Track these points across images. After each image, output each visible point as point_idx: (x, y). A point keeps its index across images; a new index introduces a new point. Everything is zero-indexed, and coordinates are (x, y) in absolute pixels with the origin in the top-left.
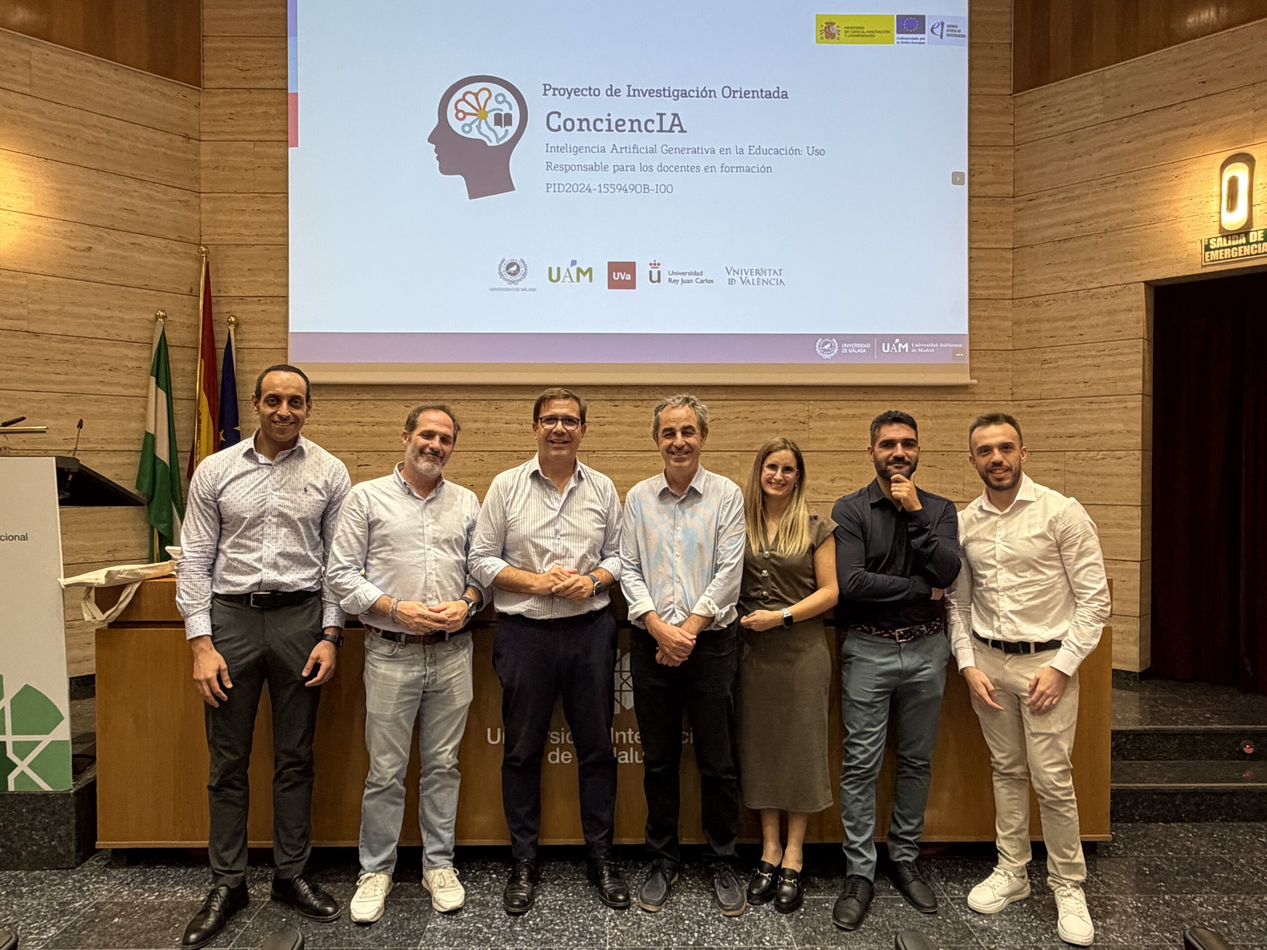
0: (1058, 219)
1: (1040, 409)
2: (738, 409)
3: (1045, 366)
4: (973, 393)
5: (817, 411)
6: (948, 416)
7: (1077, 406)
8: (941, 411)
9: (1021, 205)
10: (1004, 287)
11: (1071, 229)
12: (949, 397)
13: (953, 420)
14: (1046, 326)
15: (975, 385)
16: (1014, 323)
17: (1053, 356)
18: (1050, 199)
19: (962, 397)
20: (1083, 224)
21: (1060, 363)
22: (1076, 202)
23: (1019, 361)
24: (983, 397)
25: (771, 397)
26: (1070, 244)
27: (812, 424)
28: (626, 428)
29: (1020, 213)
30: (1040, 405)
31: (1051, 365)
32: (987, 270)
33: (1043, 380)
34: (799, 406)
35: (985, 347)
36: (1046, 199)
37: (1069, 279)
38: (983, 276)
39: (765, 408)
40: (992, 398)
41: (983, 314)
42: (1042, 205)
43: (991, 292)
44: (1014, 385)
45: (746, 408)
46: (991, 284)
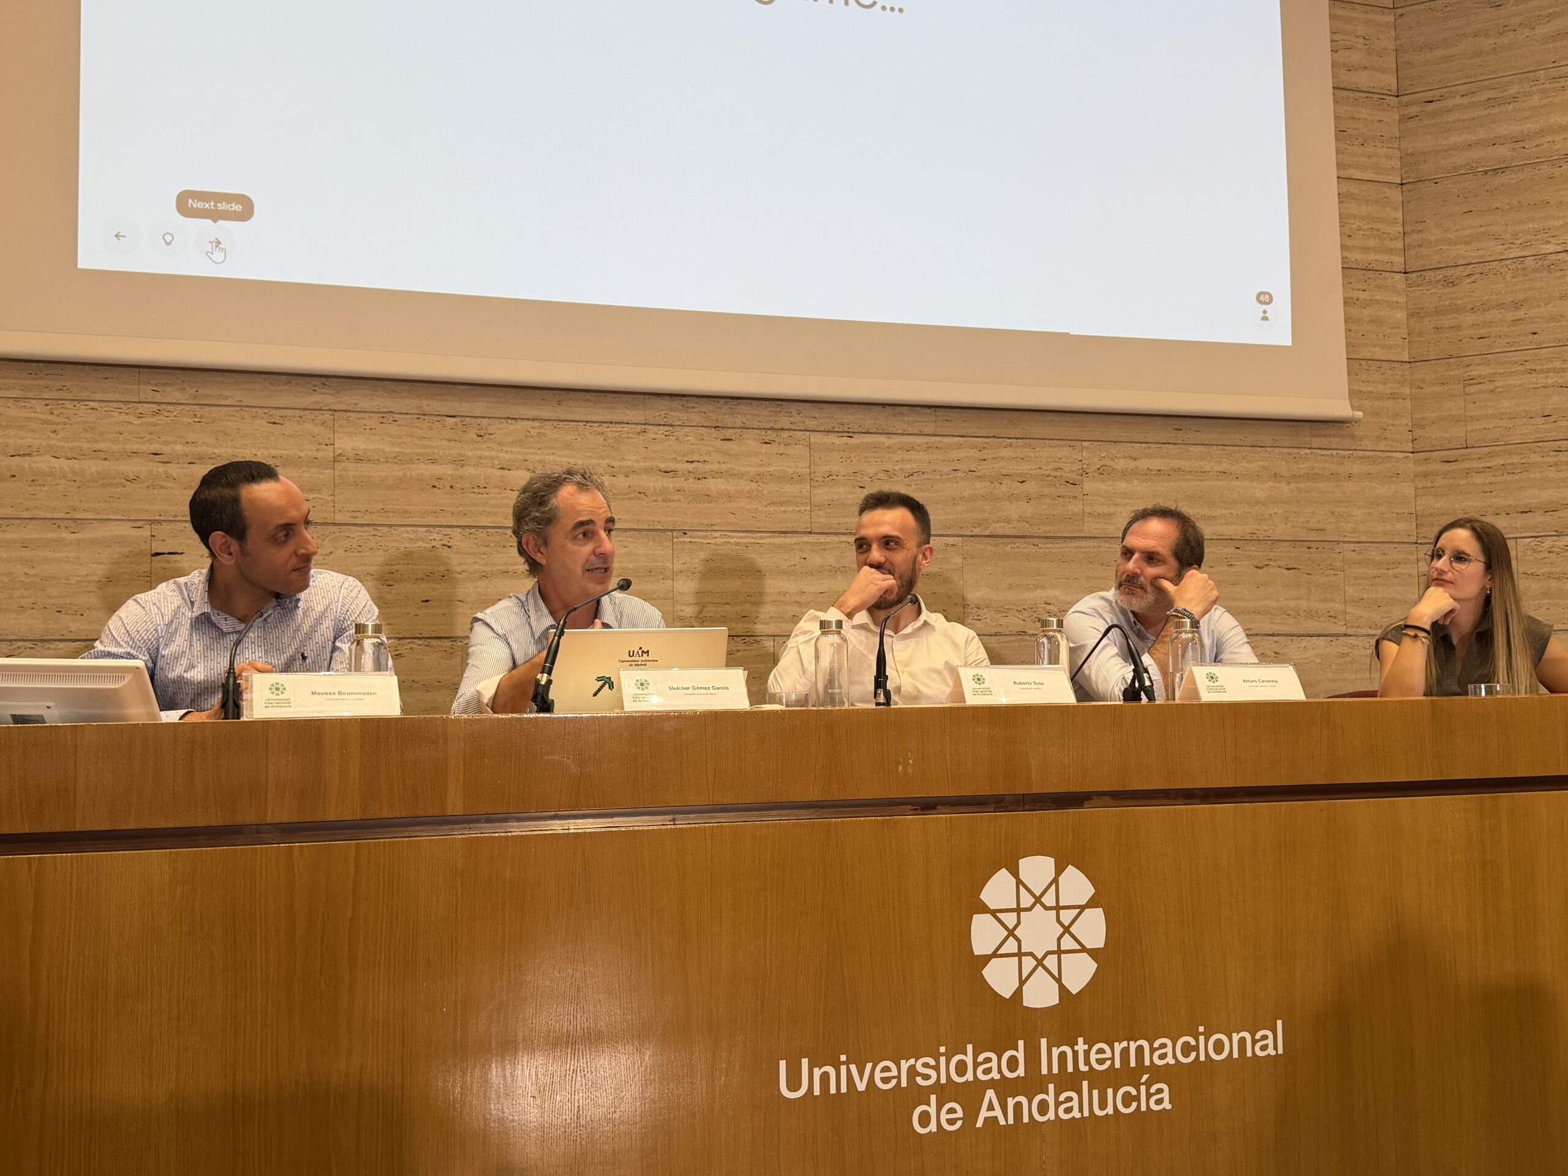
0: (1482, 134)
1: (1467, 465)
2: (955, 454)
3: (1472, 389)
4: (1353, 437)
5: (1096, 463)
6: (1314, 477)
7: (1534, 458)
8: (1303, 467)
9: (1414, 110)
10: (1391, 251)
11: (1503, 151)
12: (1317, 442)
13: (1322, 485)
14: (1470, 319)
15: (1357, 421)
16: (1411, 315)
17: (1484, 371)
18: (1465, 101)
19: (1335, 442)
20: (1527, 144)
21: (1498, 384)
22: (1511, 107)
23: (1423, 381)
24: (1368, 444)
25: (1015, 432)
26: (1504, 178)
27: (1088, 486)
28: (745, 486)
29: (1412, 124)
30: (1465, 459)
31: (1483, 387)
32: (1363, 218)
33: (1469, 414)
34: (1064, 452)
35: (1368, 355)
36: (1459, 100)
37: (1508, 236)
38: (1359, 229)
39: (1005, 452)
40: (1382, 446)
41: (1363, 295)
42: (1449, 111)
43: (1372, 257)
44: (1416, 425)
45: (971, 453)
46: (1371, 243)
